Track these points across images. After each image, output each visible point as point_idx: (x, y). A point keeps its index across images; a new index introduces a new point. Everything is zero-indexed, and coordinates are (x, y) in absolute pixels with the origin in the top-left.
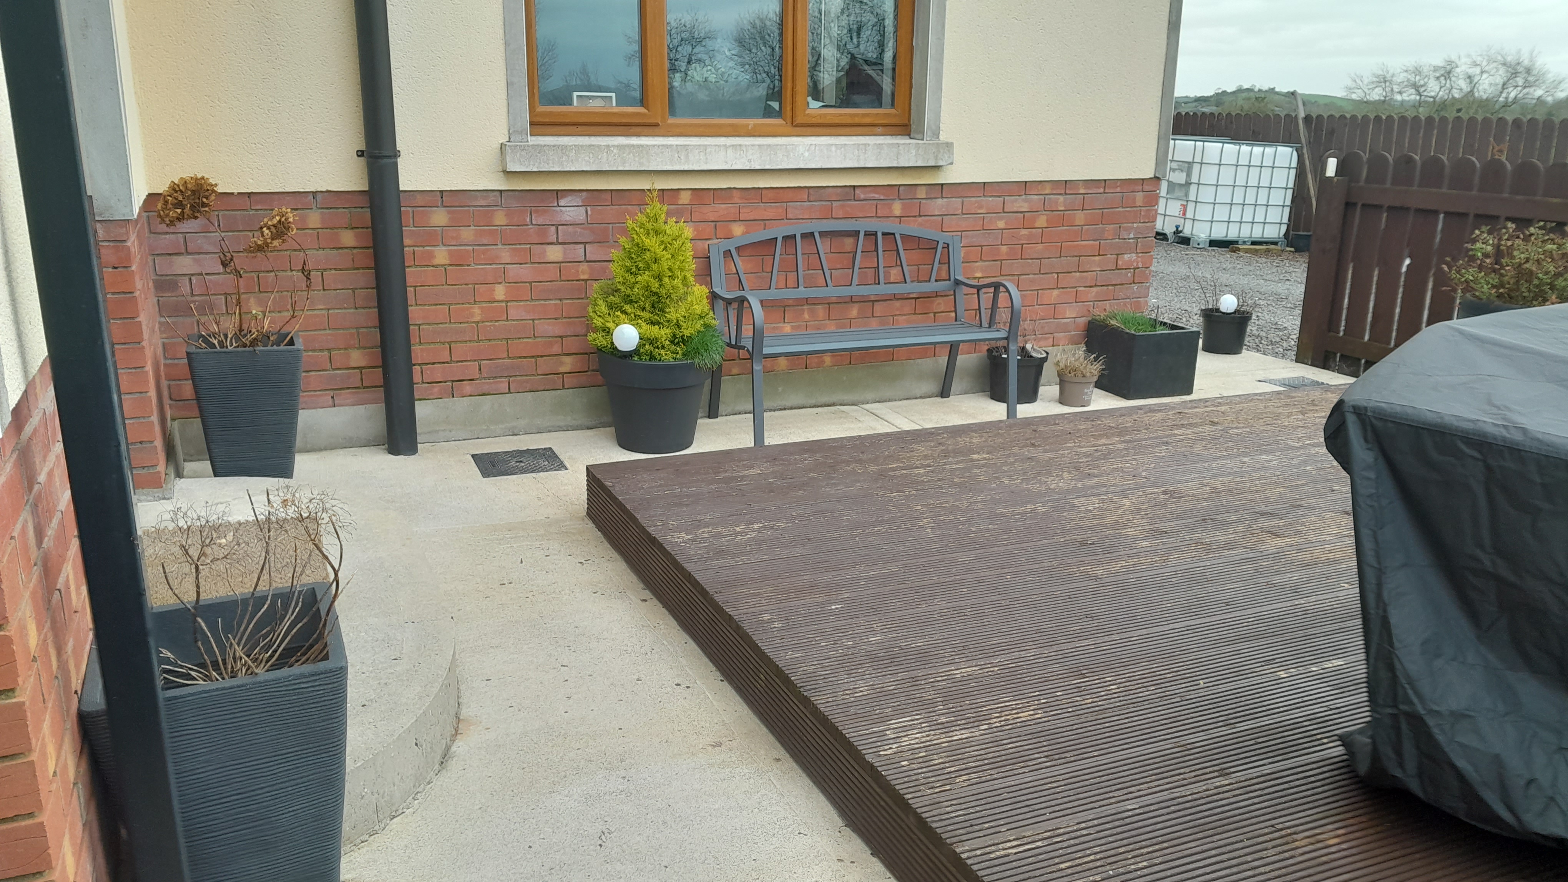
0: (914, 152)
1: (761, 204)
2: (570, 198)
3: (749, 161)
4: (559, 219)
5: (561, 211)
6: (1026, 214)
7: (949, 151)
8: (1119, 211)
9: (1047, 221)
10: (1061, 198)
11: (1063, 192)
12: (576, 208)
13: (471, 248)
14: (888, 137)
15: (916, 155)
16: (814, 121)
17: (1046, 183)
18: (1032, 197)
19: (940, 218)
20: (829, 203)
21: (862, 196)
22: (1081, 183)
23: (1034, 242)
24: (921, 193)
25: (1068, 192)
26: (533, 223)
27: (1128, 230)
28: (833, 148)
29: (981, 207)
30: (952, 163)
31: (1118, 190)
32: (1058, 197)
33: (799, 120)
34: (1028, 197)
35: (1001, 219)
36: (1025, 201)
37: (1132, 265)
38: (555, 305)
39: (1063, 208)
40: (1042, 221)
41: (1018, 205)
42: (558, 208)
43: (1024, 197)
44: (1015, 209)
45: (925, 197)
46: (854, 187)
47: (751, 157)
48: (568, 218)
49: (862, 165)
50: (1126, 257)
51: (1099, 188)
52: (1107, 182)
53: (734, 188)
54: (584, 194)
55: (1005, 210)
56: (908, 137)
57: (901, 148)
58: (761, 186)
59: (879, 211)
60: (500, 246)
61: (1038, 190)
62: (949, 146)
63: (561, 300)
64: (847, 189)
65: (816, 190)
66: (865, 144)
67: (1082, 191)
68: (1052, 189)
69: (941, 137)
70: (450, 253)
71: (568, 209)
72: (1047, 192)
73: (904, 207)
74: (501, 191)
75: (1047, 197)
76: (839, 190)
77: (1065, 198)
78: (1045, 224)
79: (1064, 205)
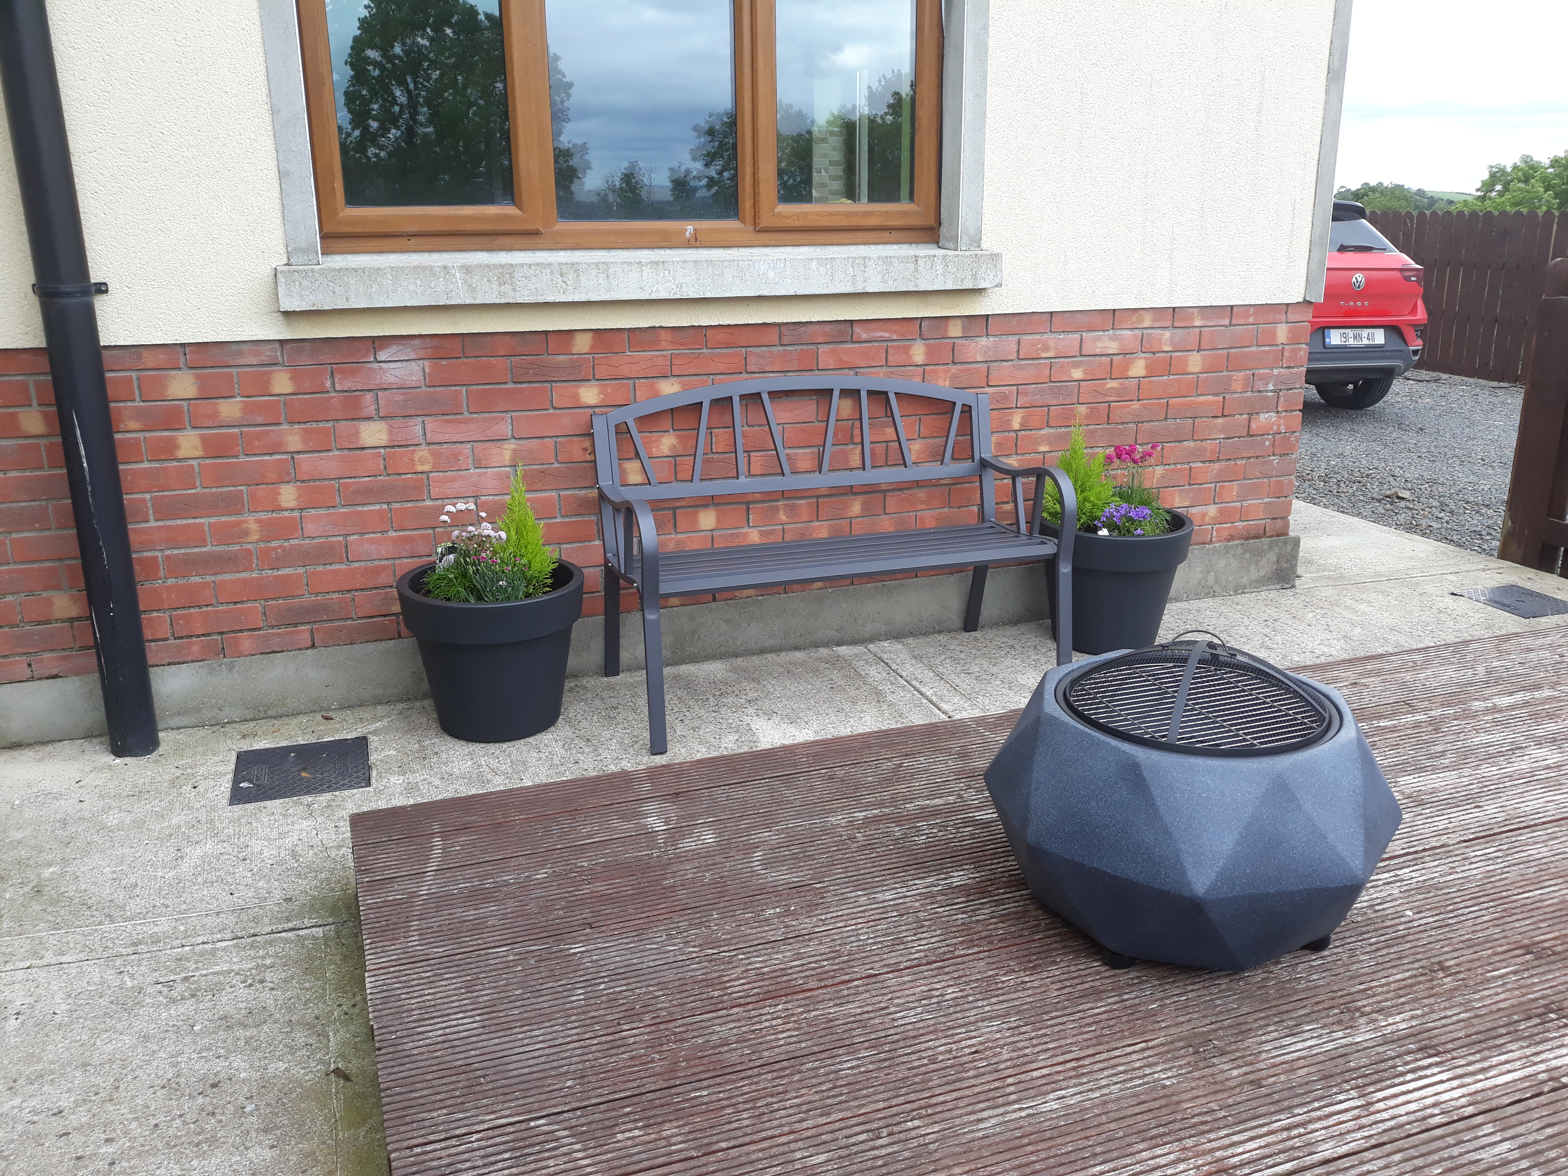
0: (940, 268)
1: (705, 350)
2: (393, 349)
3: (680, 286)
4: (378, 382)
5: (381, 369)
6: (1115, 357)
7: (995, 266)
8: (1252, 352)
9: (1147, 367)
10: (1167, 334)
11: (1169, 324)
12: (405, 364)
13: (236, 430)
14: (905, 246)
15: (943, 274)
16: (789, 223)
17: (1144, 313)
18: (1124, 332)
19: (985, 366)
20: (813, 347)
21: (864, 336)
22: (1196, 311)
23: (1127, 398)
24: (956, 330)
25: (1177, 324)
26: (337, 388)
27: (1266, 379)
28: (814, 265)
29: (1047, 349)
30: (999, 285)
31: (1251, 320)
32: (1163, 331)
33: (764, 222)
34: (1118, 332)
35: (1077, 365)
36: (1113, 338)
37: (1271, 429)
38: (380, 512)
39: (1169, 349)
40: (1138, 368)
41: (1102, 345)
42: (376, 365)
43: (1111, 332)
44: (1098, 351)
45: (960, 335)
46: (851, 322)
47: (682, 280)
48: (393, 380)
49: (859, 289)
50: (1263, 417)
51: (1223, 318)
52: (1235, 309)
53: (661, 327)
54: (417, 342)
55: (1084, 353)
56: (935, 246)
57: (920, 262)
58: (704, 323)
59: (890, 358)
60: (285, 426)
61: (1133, 323)
62: (995, 258)
63: (389, 503)
64: (842, 327)
65: (792, 327)
66: (864, 258)
67: (1198, 323)
68: (1154, 320)
69: (984, 245)
70: (204, 440)
71: (392, 365)
72: (1144, 325)
73: (930, 350)
74: (281, 342)
75: (1145, 332)
76: (827, 328)
77: (1172, 334)
78: (1143, 373)
79: (1172, 344)
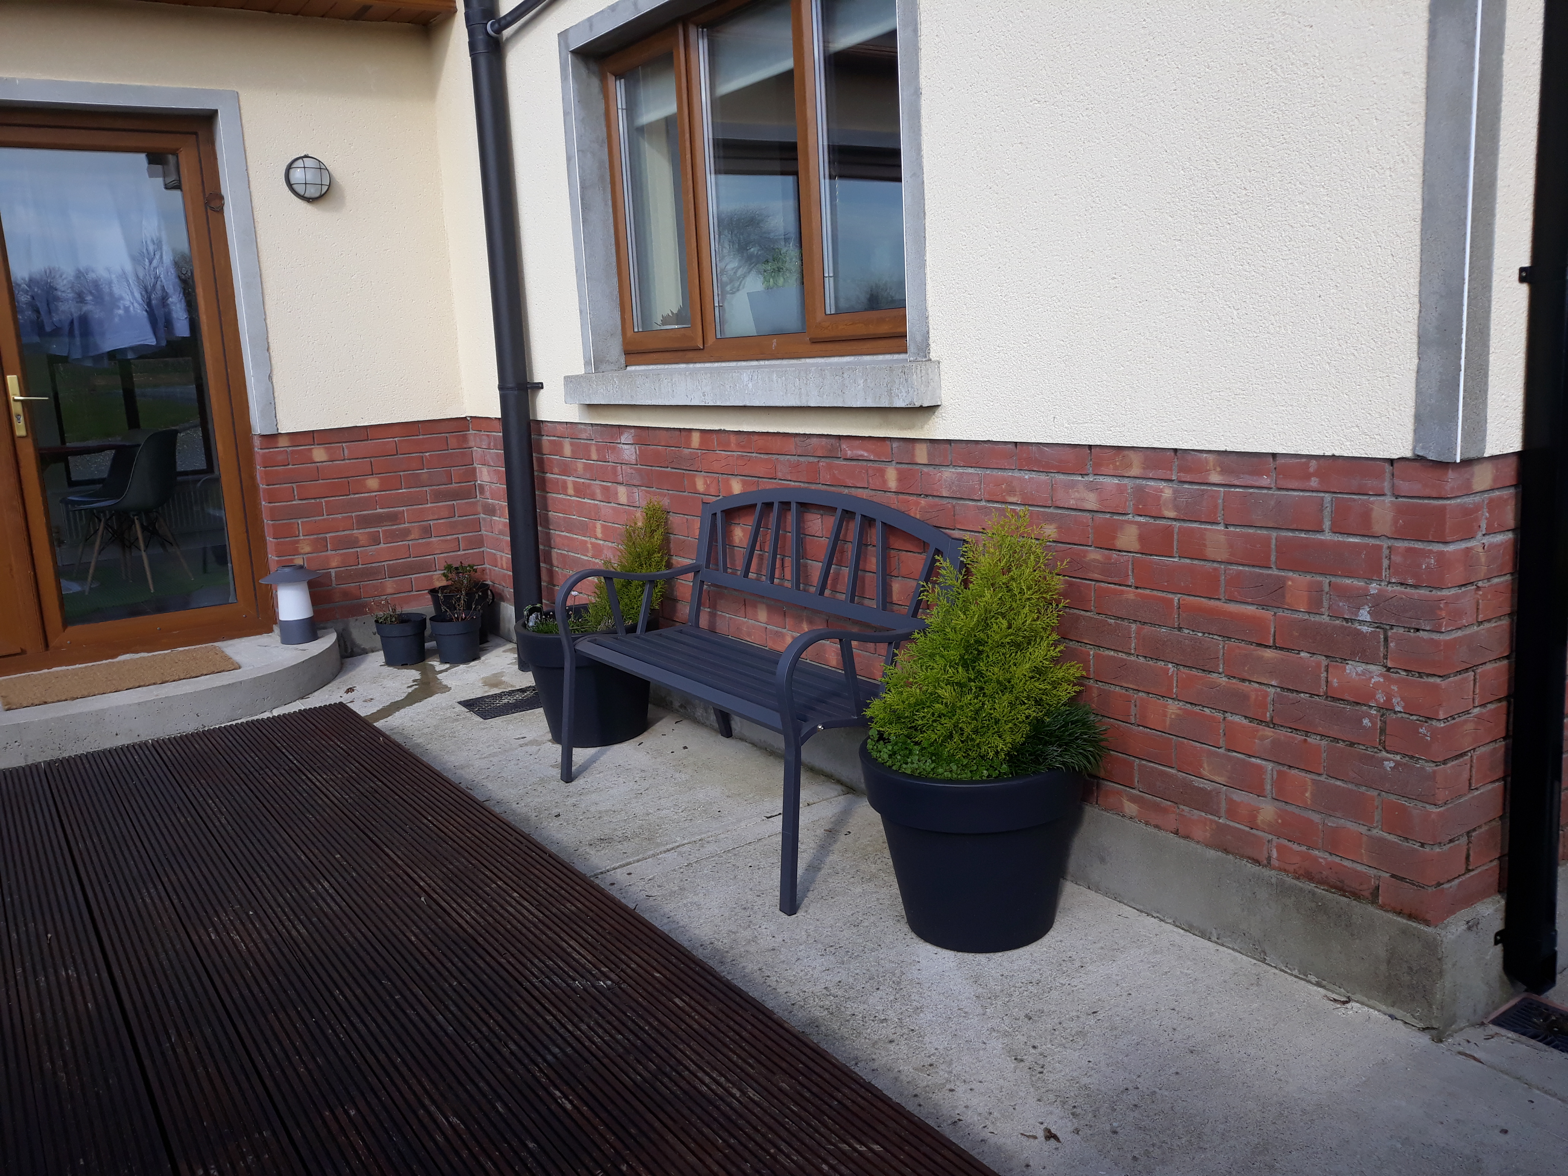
1: (754, 455)
4: (622, 457)
5: (622, 449)
6: (1099, 516)
8: (1322, 543)
9: (1141, 538)
10: (1168, 492)
11: (1171, 475)
12: (630, 446)
13: (582, 481)
17: (1131, 454)
18: (1108, 480)
20: (816, 460)
21: (850, 454)
22: (1210, 457)
23: (1116, 580)
24: (921, 455)
25: (1182, 476)
26: (610, 460)
27: (1357, 598)
29: (1011, 491)
31: (1313, 483)
32: (1162, 485)
34: (1101, 479)
35: (1050, 519)
36: (1092, 487)
37: (1373, 697)
39: (1172, 514)
40: (1128, 538)
41: (1078, 495)
42: (621, 446)
43: (1091, 479)
44: (1072, 503)
45: (926, 462)
48: (625, 457)
50: (1354, 669)
51: (1260, 474)
55: (1055, 504)
59: (870, 480)
61: (1118, 468)
64: (833, 441)
67: (1215, 478)
68: (1146, 467)
71: (625, 447)
72: (1133, 473)
73: (900, 476)
74: (592, 425)
75: (1136, 483)
77: (1175, 492)
78: (1135, 546)
79: (1177, 508)
